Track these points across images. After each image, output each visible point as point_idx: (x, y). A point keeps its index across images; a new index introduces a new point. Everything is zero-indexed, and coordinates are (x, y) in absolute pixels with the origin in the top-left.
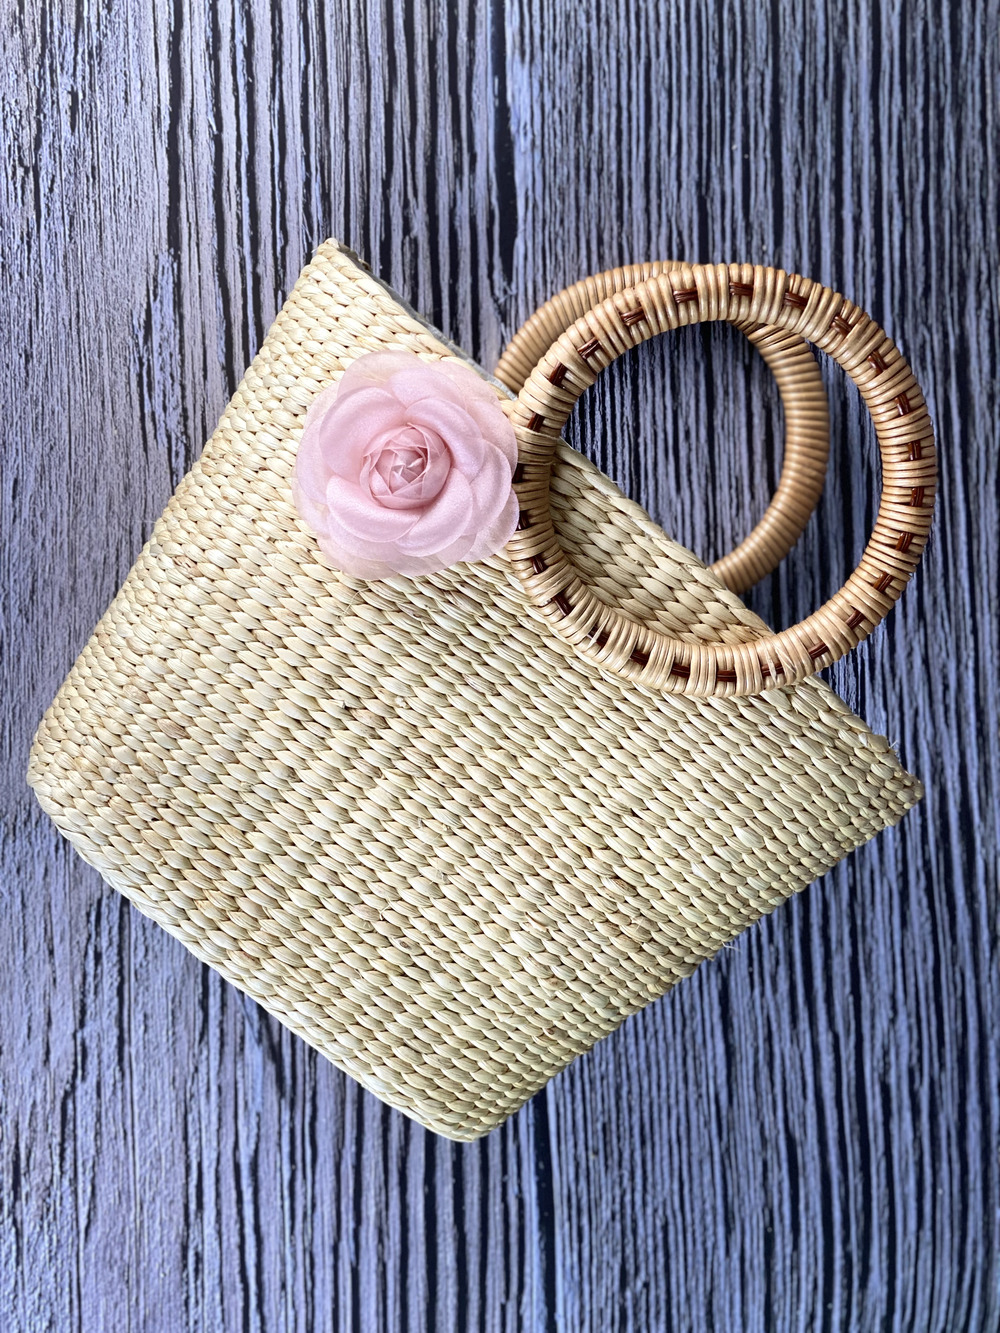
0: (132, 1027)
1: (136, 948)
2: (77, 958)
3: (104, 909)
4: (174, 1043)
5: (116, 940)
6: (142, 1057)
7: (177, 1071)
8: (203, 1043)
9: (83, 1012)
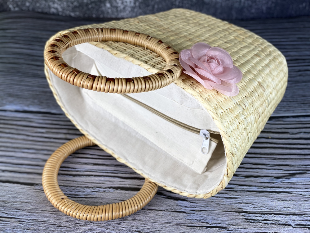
0: (289, 211)
1: (262, 210)
2: (267, 226)
3: (249, 218)
4: (293, 200)
5: (259, 215)
6: (299, 209)
7: (302, 200)
8: (292, 193)
9: (286, 225)
